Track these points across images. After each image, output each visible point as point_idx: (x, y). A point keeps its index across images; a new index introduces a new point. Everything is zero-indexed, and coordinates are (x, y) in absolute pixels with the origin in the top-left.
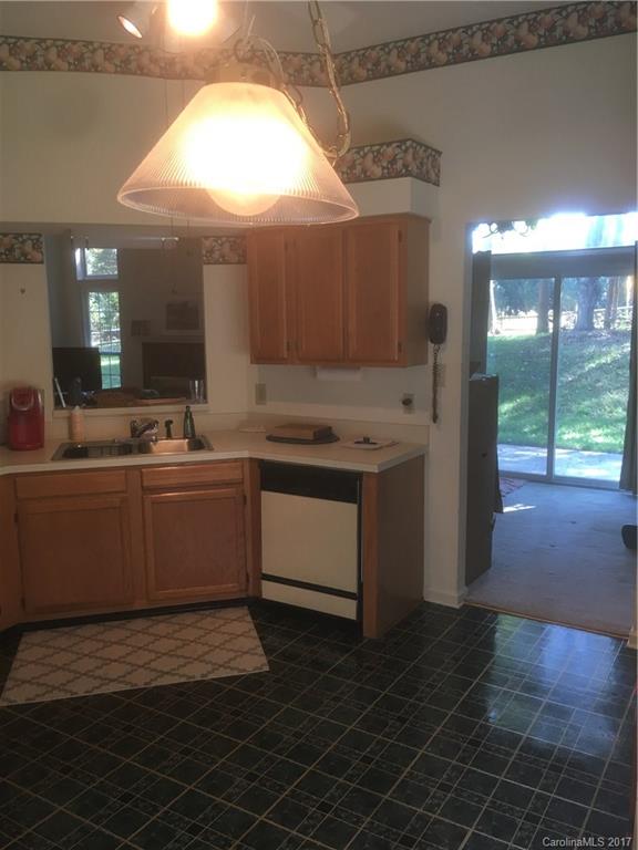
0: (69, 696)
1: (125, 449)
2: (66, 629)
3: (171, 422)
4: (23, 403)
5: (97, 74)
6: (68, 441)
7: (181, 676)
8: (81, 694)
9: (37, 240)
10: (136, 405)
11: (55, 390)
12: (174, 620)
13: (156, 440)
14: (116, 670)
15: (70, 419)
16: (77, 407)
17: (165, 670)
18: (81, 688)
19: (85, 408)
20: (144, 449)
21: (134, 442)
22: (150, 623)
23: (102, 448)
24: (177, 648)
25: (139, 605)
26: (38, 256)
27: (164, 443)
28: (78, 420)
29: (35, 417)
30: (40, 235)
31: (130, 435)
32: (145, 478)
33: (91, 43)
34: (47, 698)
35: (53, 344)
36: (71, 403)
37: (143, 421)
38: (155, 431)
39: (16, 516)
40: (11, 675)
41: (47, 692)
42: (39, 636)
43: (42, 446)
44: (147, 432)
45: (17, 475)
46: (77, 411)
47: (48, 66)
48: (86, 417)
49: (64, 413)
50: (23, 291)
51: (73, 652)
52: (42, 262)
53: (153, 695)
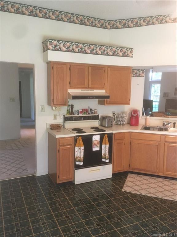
0: (140, 194)
1: (161, 129)
2: (140, 175)
3: (175, 123)
4: (135, 114)
5: (166, 24)
6: (145, 125)
7: (172, 198)
8: (143, 194)
9: (143, 71)
10: (165, 117)
11: (143, 111)
12: (170, 181)
13: (170, 128)
14: (153, 191)
15: (146, 119)
16: (148, 116)
17: (167, 195)
18: (143, 193)
19: (150, 116)
20: (166, 130)
21: (163, 127)
22: (163, 180)
23: (154, 128)
24: (171, 190)
25: (160, 174)
26: (143, 75)
27: (172, 129)
28: (148, 119)
29: (137, 118)
30: (144, 69)
31: (162, 125)
32: (166, 138)
33: (166, 15)
34: (134, 192)
35: (144, 98)
36: (147, 114)
37: (166, 122)
38: (170, 125)
39: (130, 143)
40: (125, 183)
41: (134, 191)
42: (133, 175)
43: (138, 125)
44: (168, 125)
45: (132, 132)
46: (148, 117)
47: (153, 23)
48: (150, 119)
49: (144, 117)
50: (138, 84)
51: (141, 182)
52: (144, 77)
53: (164, 201)
